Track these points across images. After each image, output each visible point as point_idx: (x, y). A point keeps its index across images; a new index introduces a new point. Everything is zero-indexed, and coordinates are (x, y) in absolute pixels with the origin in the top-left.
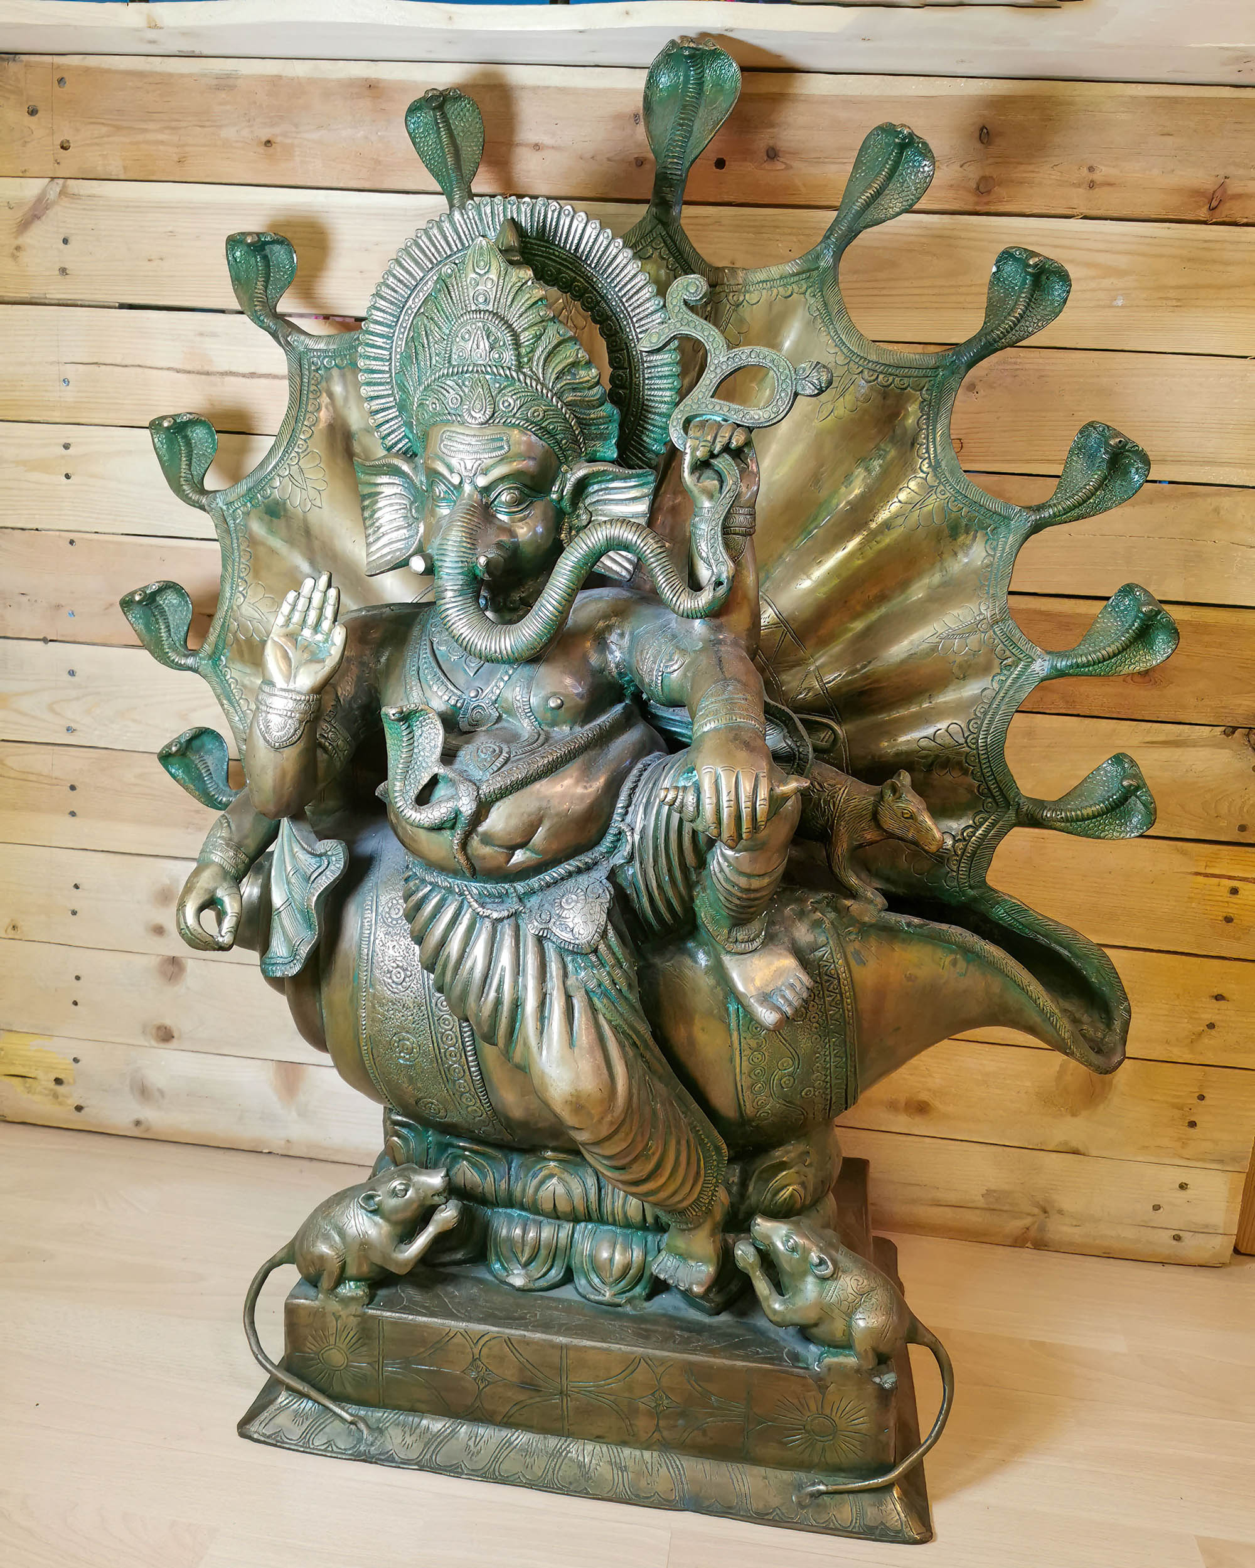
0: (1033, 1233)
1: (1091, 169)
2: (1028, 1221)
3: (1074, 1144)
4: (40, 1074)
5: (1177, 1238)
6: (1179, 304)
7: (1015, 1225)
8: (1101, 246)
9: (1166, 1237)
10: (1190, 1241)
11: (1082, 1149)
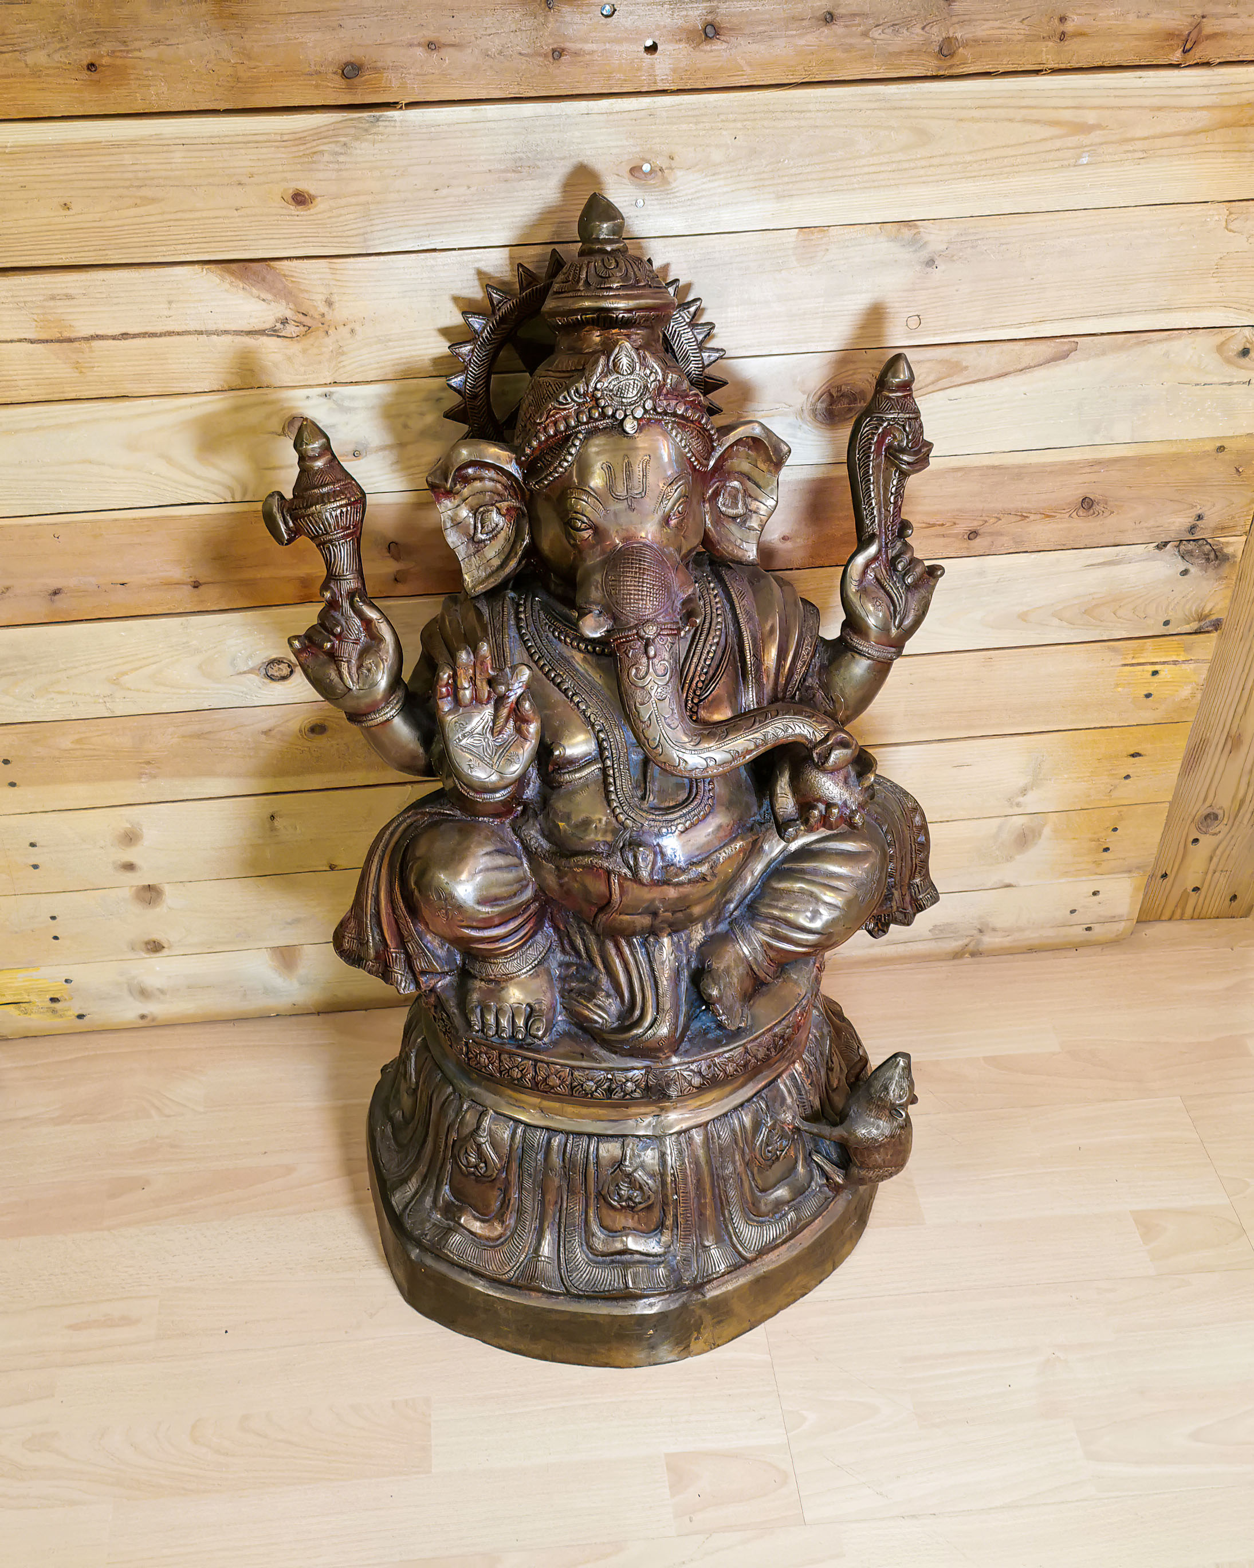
0: (971, 947)
1: (1063, 19)
2: (966, 941)
3: (1007, 881)
4: (33, 998)
5: (1089, 929)
6: (1145, 155)
7: (954, 945)
8: (1070, 103)
9: (1079, 930)
10: (1097, 929)
11: (1014, 884)
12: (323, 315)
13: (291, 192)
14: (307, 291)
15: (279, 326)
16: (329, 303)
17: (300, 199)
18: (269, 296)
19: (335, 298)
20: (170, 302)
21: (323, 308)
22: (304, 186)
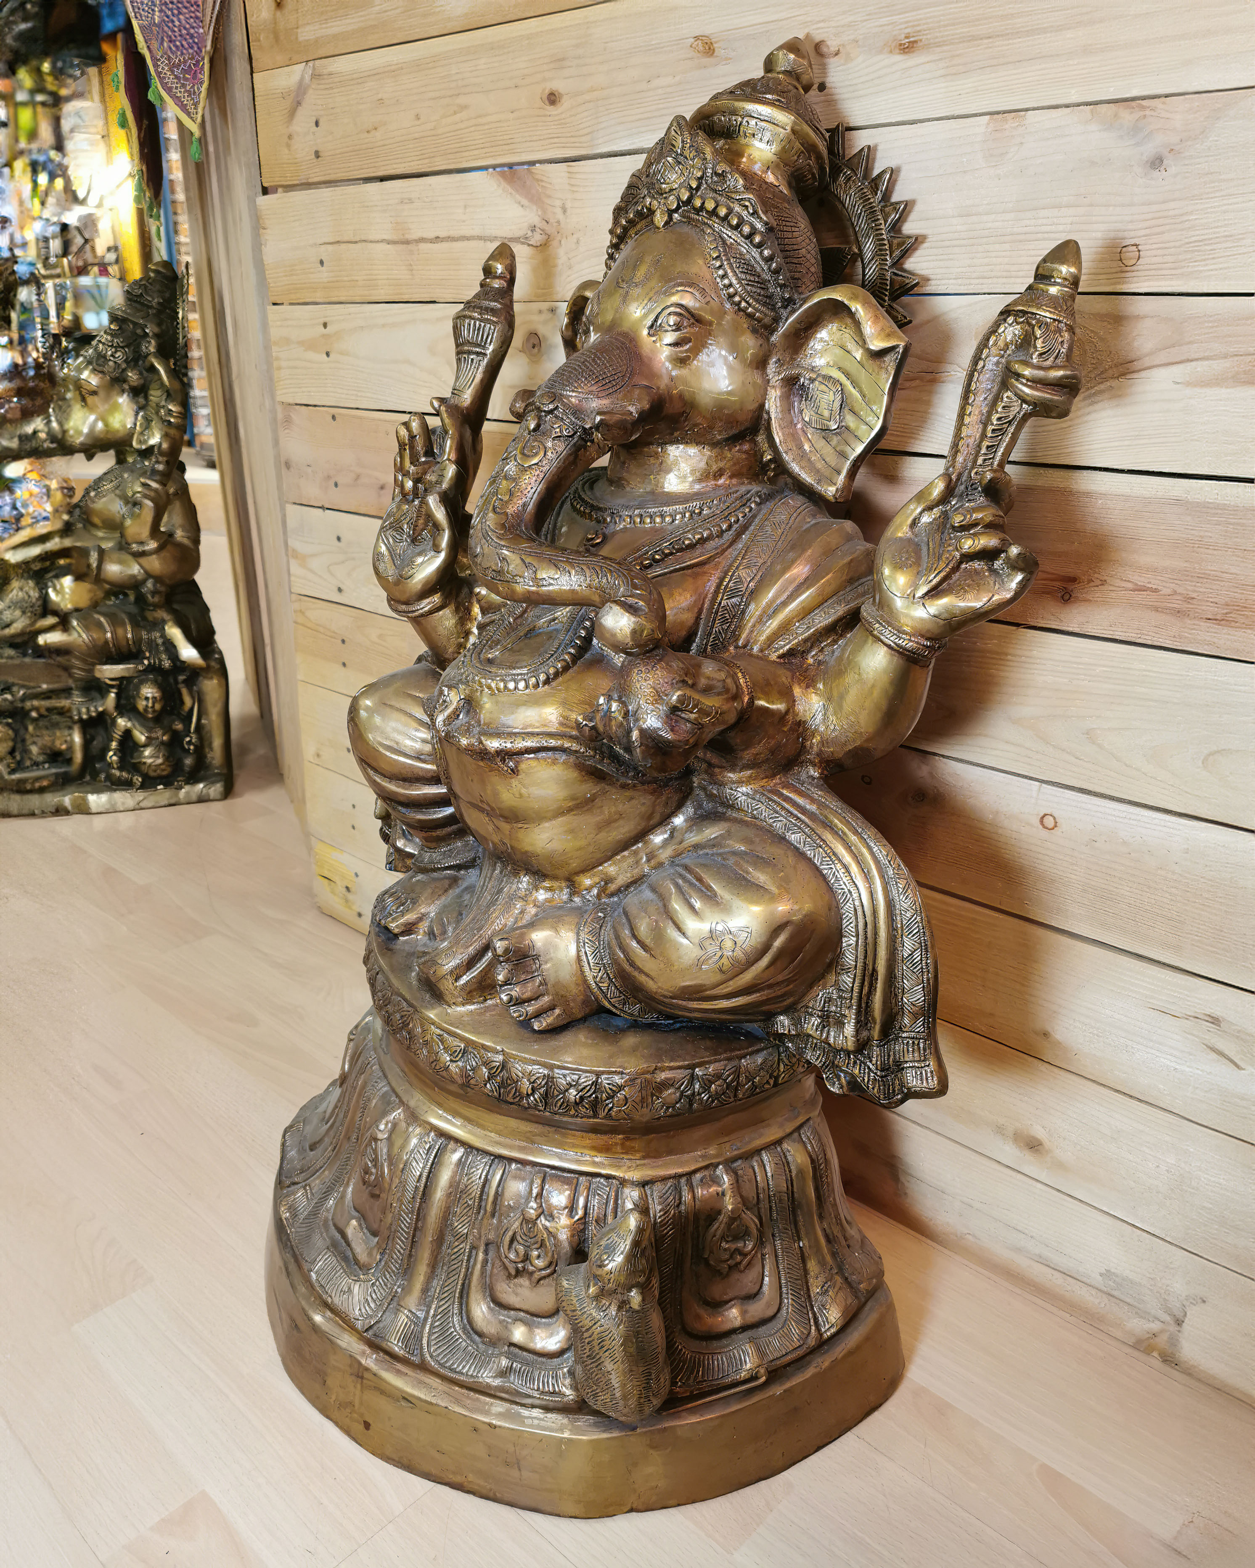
12: (558, 222)
13: (547, 92)
14: (549, 197)
15: (530, 233)
16: (564, 210)
17: (553, 99)
18: (525, 202)
19: (568, 205)
20: (465, 207)
21: (560, 216)
22: (558, 85)
